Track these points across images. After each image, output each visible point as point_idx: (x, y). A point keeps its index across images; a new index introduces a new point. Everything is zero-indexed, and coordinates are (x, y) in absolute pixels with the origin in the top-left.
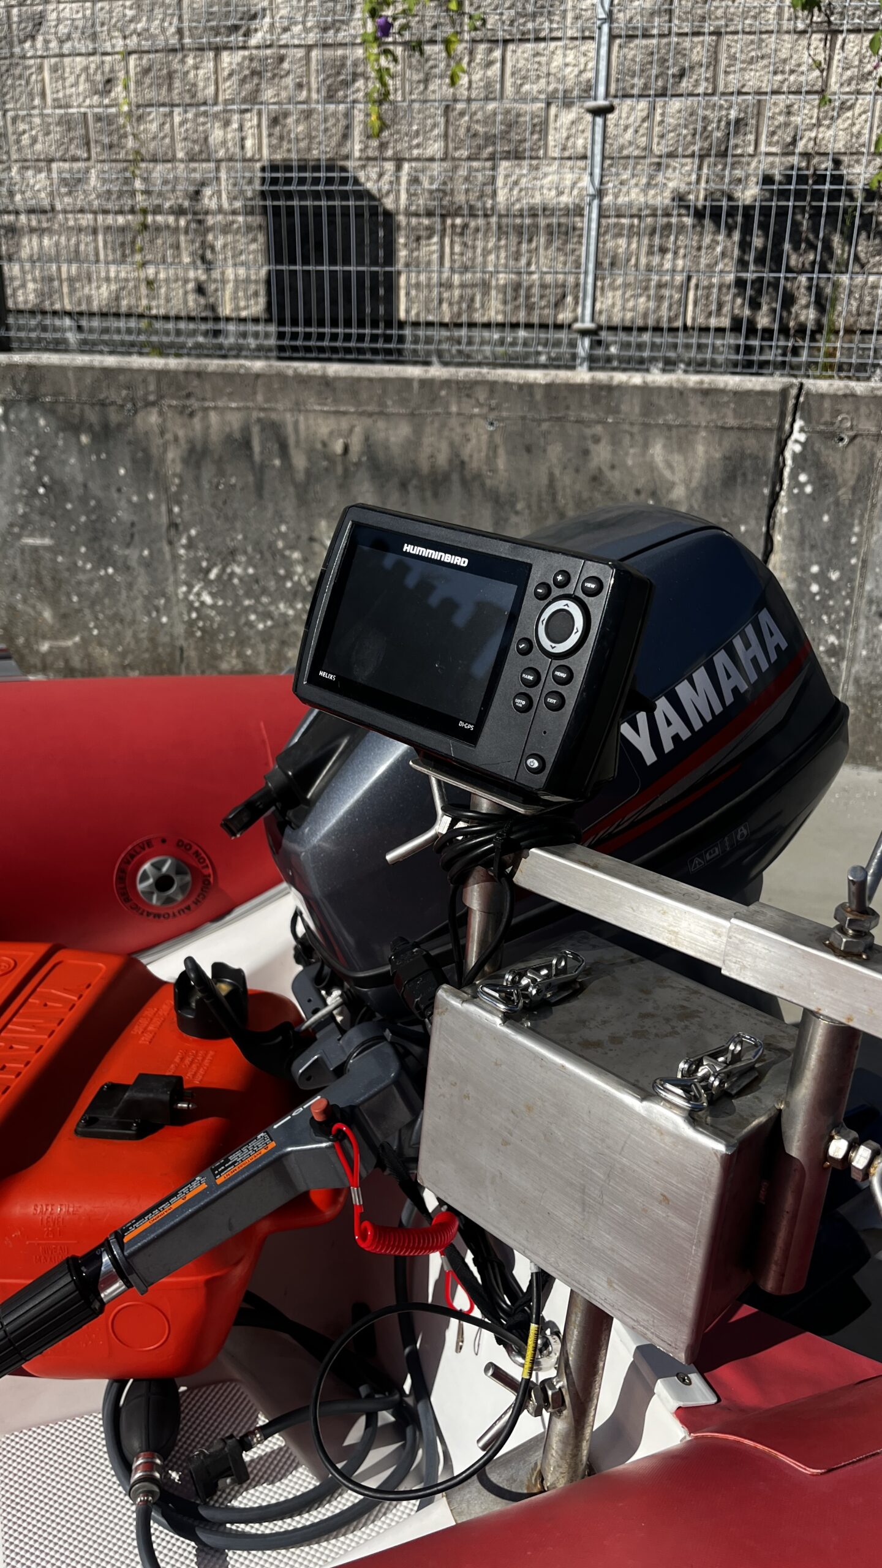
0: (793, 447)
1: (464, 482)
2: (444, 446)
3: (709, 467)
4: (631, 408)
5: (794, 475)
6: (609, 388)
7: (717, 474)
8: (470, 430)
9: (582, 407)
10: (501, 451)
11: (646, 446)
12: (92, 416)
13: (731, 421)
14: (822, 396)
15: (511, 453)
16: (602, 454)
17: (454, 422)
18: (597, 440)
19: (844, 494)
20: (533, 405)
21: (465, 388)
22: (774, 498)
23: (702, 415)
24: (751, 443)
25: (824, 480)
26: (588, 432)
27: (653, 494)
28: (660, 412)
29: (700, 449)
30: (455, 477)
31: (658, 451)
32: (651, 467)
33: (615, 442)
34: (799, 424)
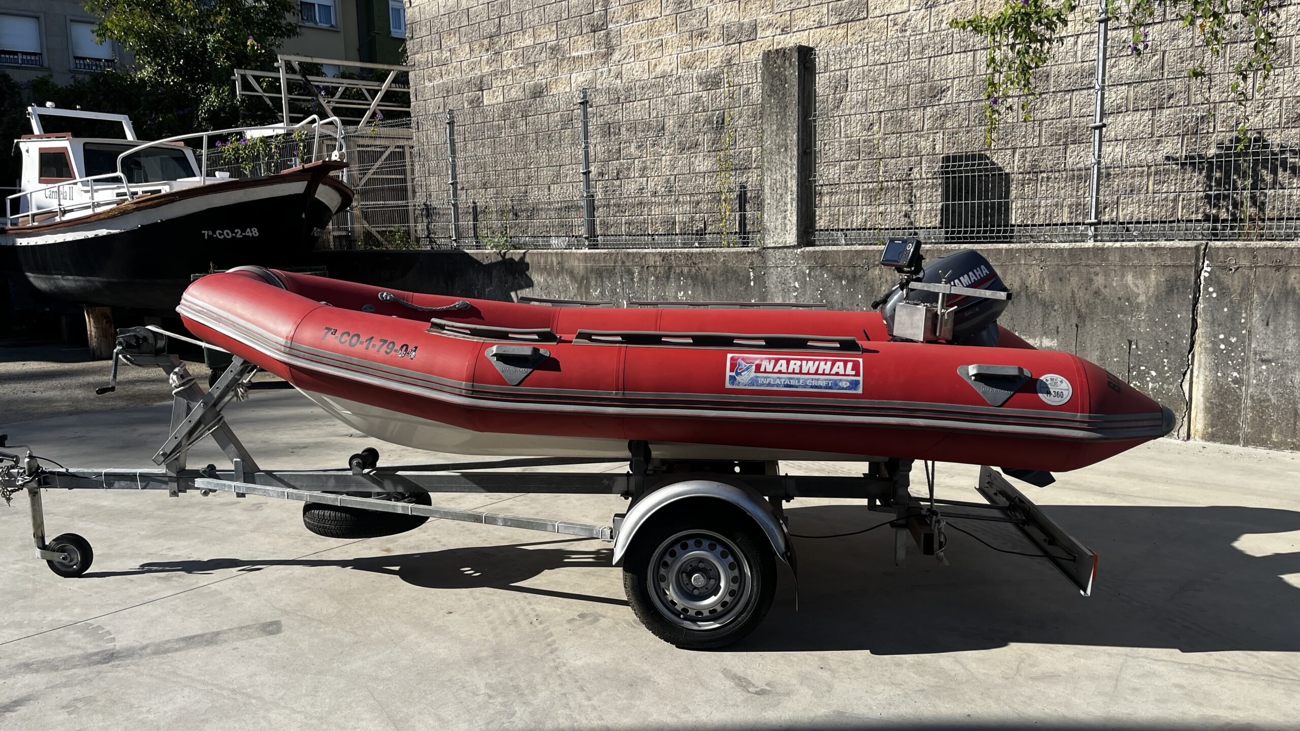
0: (1204, 274)
1: (1027, 296)
2: (1017, 279)
3: (1158, 285)
4: (1115, 258)
5: (1206, 289)
6: (1103, 249)
7: (1163, 288)
8: (1030, 271)
9: (1089, 259)
10: (1046, 281)
11: (1123, 276)
12: (849, 272)
13: (1169, 263)
14: (1218, 249)
15: (1052, 282)
16: (1100, 280)
17: (1022, 268)
18: (1097, 274)
19: (1235, 297)
20: (1063, 259)
21: (1029, 252)
22: (1196, 301)
23: (1153, 260)
24: (1180, 273)
25: (1223, 291)
26: (1092, 270)
27: (1128, 300)
28: (1130, 259)
29: (1153, 277)
30: (1023, 294)
31: (1129, 278)
32: (1126, 286)
33: (1106, 275)
34: (1206, 262)
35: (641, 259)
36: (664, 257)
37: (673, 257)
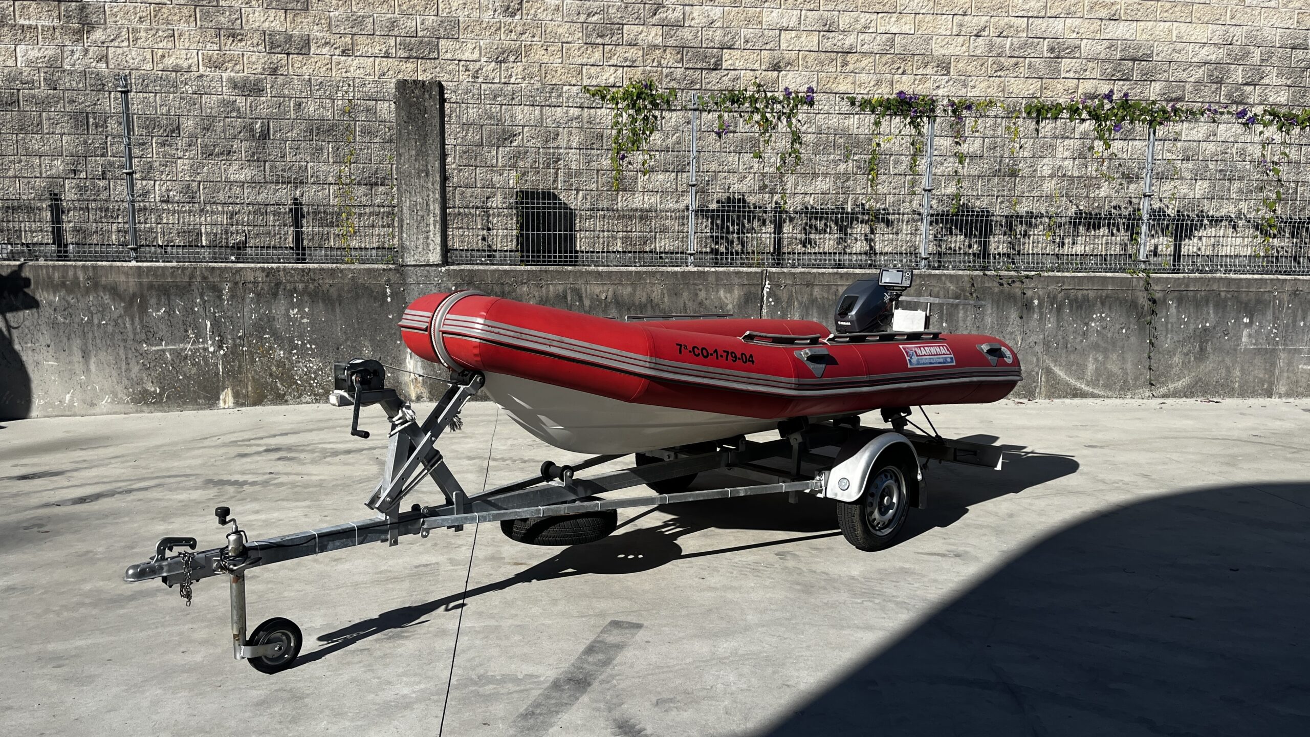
0: (766, 290)
1: (652, 307)
2: (644, 294)
3: (739, 298)
4: (712, 279)
5: (767, 299)
6: (704, 272)
7: (742, 300)
8: (654, 289)
9: (695, 279)
10: (666, 295)
11: (718, 291)
13: (746, 282)
14: (774, 273)
15: (669, 296)
16: (702, 295)
17: (648, 286)
18: (700, 290)
19: (784, 304)
20: (677, 279)
21: (652, 274)
22: (762, 306)
23: (736, 280)
24: (753, 289)
25: (777, 300)
26: (697, 287)
27: (721, 308)
28: (722, 280)
29: (736, 292)
30: (649, 305)
31: (722, 293)
32: (720, 299)
33: (707, 291)
34: (767, 282)
35: (233, 274)
36: (268, 272)
37: (281, 273)
